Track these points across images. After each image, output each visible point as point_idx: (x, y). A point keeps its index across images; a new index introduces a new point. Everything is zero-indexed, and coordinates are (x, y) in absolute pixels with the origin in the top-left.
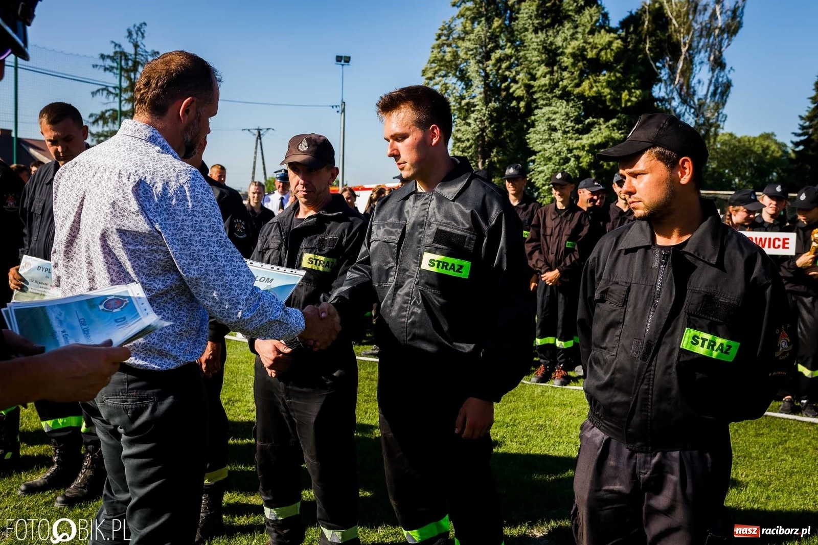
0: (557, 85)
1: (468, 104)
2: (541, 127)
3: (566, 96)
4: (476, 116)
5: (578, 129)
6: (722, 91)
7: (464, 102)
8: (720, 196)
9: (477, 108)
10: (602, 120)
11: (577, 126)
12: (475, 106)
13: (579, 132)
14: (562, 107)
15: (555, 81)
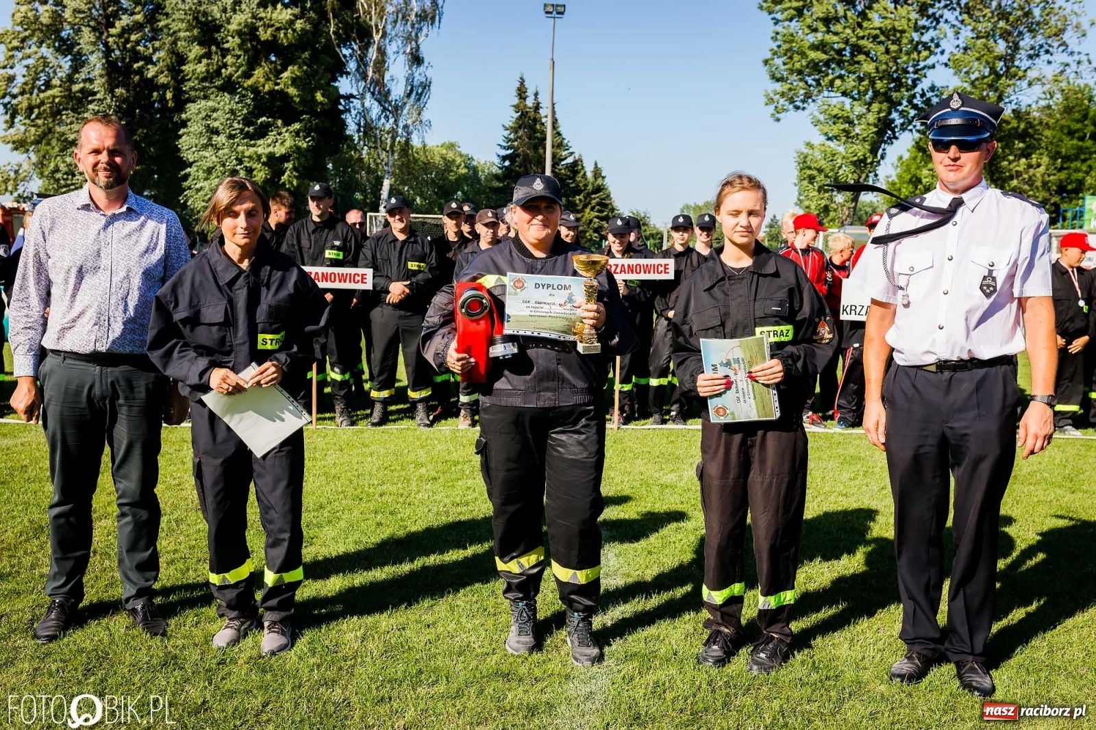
0: (218, 73)
1: (82, 91)
2: (195, 127)
3: (229, 87)
4: (97, 108)
5: (248, 132)
6: (419, 91)
7: (76, 88)
8: (429, 221)
9: (98, 96)
10: (279, 122)
11: (246, 129)
12: (94, 94)
13: (249, 136)
14: (225, 102)
15: (215, 67)
